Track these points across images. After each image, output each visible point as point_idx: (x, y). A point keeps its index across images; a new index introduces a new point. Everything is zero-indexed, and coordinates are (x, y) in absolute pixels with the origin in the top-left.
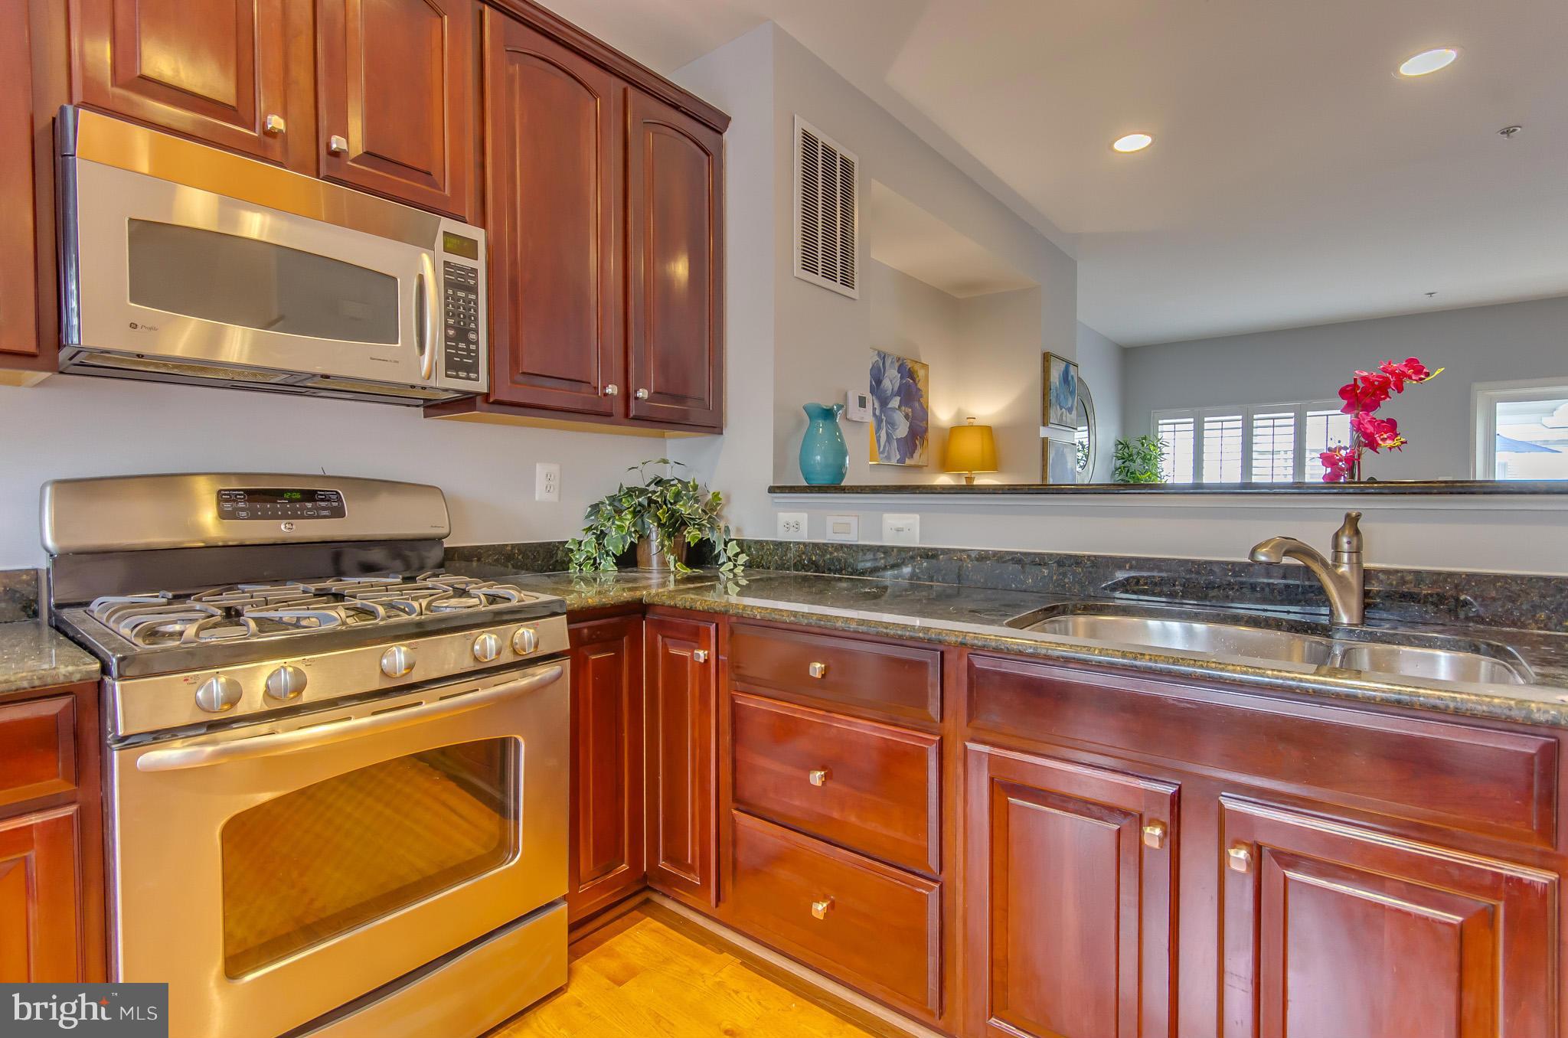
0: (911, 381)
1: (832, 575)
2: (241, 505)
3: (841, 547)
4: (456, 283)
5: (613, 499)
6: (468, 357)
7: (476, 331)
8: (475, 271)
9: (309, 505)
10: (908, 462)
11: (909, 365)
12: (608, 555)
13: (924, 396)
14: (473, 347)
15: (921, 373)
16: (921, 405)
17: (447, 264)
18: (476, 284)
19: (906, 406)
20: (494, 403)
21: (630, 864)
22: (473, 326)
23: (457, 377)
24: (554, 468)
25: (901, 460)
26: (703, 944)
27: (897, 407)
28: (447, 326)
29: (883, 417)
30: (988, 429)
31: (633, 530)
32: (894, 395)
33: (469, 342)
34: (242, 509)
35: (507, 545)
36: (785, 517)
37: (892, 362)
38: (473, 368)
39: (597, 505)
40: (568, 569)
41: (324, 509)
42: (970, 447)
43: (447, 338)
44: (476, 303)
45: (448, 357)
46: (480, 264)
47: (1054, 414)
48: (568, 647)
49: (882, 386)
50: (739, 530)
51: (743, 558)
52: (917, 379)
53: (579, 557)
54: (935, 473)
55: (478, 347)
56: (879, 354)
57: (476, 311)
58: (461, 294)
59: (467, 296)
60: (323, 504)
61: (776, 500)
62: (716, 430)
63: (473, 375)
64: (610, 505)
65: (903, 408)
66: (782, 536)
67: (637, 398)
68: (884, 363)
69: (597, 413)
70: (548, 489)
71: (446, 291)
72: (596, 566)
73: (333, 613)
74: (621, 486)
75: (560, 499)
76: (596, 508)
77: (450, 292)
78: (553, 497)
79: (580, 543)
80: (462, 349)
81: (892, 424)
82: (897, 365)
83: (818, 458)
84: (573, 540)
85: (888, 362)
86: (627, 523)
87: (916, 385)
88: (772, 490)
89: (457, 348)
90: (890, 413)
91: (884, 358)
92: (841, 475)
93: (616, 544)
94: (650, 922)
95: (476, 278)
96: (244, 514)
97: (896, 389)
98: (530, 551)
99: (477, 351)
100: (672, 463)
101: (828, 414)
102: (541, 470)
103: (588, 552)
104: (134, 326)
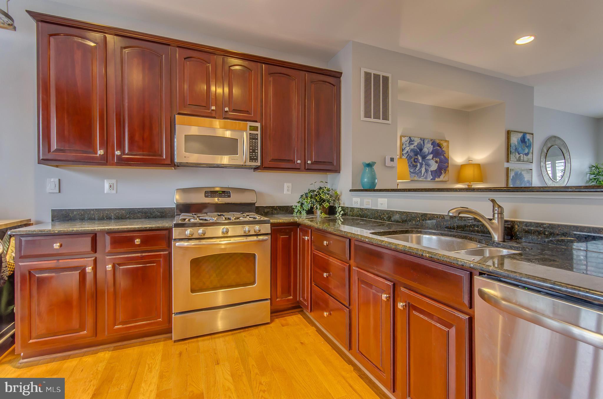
0: (439, 148)
1: (364, 219)
2: (209, 194)
3: (366, 209)
4: (253, 138)
5: (306, 194)
6: (255, 157)
7: (258, 150)
8: (257, 134)
9: (223, 194)
10: (437, 179)
11: (438, 142)
12: (304, 210)
13: (447, 153)
14: (256, 154)
15: (445, 144)
16: (445, 157)
17: (250, 134)
18: (258, 138)
19: (436, 158)
20: (264, 167)
21: (293, 297)
22: (257, 148)
23: (252, 162)
24: (290, 185)
25: (433, 179)
26: (309, 323)
27: (431, 159)
28: (250, 149)
29: (423, 163)
30: (479, 165)
31: (311, 203)
32: (429, 154)
33: (255, 153)
34: (209, 195)
35: (275, 206)
36: (355, 199)
37: (428, 142)
38: (257, 159)
39: (302, 195)
40: (293, 214)
41: (226, 195)
42: (469, 173)
43: (250, 152)
44: (258, 143)
45: (250, 157)
46: (259, 132)
47: (512, 157)
48: (270, 232)
49: (423, 151)
50: (344, 204)
51: (342, 212)
52: (442, 147)
53: (296, 210)
54: (455, 184)
55: (258, 154)
56: (421, 139)
57: (257, 144)
58: (254, 141)
59: (255, 141)
60: (226, 194)
61: (353, 194)
62: (338, 172)
63: (256, 161)
64: (305, 195)
65: (434, 159)
66: (354, 206)
67: (307, 163)
68: (424, 143)
69: (297, 169)
70: (288, 190)
71: (250, 140)
72: (300, 212)
73: (214, 219)
74: (309, 190)
75: (291, 193)
76: (302, 196)
77: (251, 140)
78: (290, 193)
79: (296, 206)
80: (254, 155)
81: (428, 165)
82: (431, 142)
83: (366, 180)
84: (295, 205)
85: (426, 142)
86: (309, 201)
87: (442, 149)
88: (351, 191)
89: (252, 155)
90: (427, 161)
91: (424, 140)
92: (375, 186)
93: (307, 207)
94: (300, 316)
95: (258, 136)
96: (209, 196)
97: (431, 151)
98: (282, 208)
99: (258, 155)
100: (324, 182)
101: (370, 165)
102: (286, 185)
103: (298, 209)
104: (185, 157)
